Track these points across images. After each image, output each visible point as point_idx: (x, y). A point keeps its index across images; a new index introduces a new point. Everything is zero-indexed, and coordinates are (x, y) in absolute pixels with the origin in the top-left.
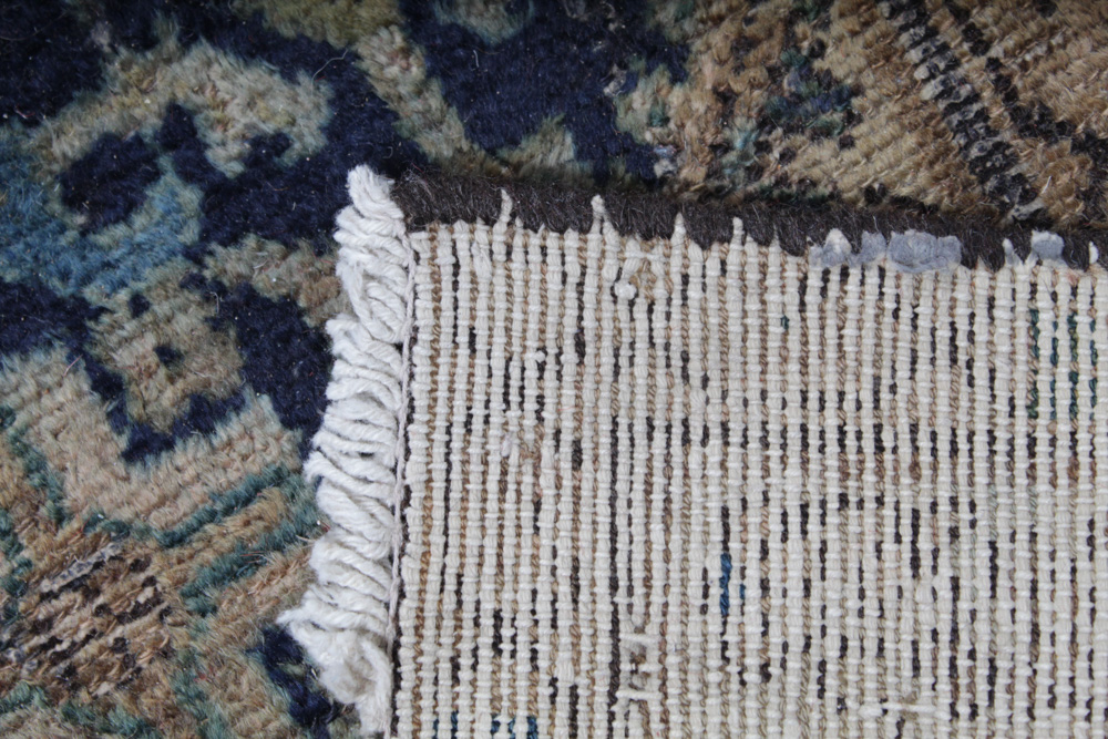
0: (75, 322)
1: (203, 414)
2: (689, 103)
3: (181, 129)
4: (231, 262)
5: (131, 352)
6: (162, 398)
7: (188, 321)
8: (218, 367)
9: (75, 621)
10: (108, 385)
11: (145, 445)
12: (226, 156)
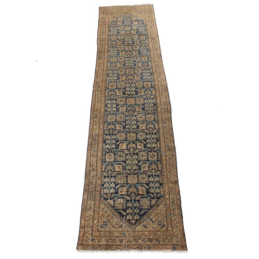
0: (147, 198)
1: (148, 201)
2: (160, 200)
3: (151, 196)
4: (150, 198)
5: (148, 199)
6: (148, 200)
7: (149, 199)
8: (149, 200)
9: (144, 203)
10: (147, 199)
11: (147, 201)
12: (151, 197)
